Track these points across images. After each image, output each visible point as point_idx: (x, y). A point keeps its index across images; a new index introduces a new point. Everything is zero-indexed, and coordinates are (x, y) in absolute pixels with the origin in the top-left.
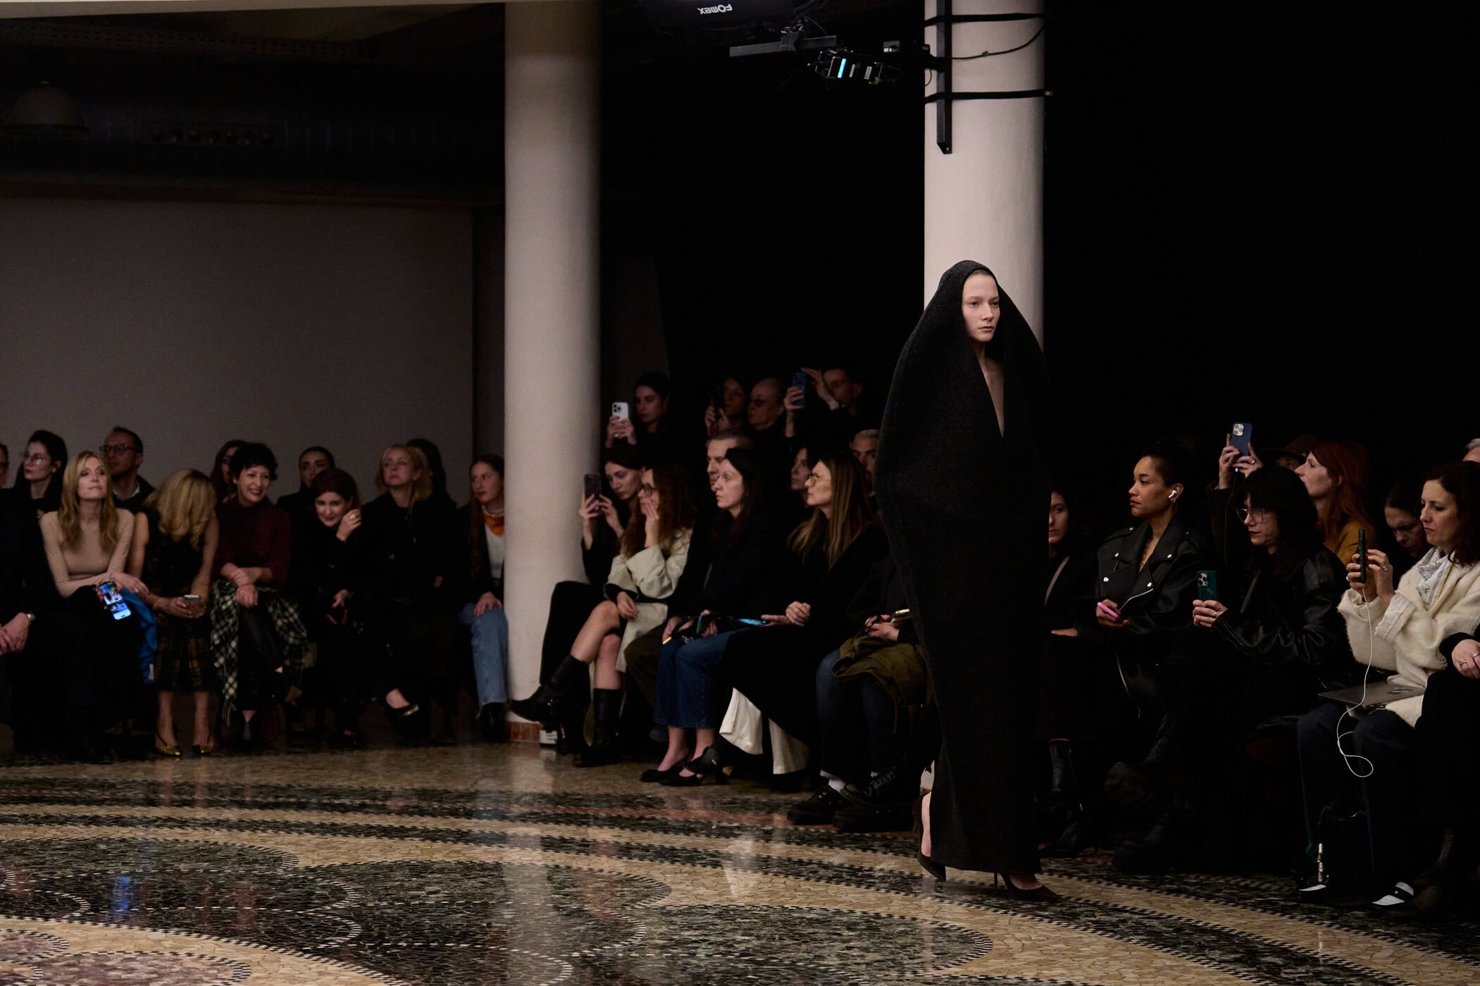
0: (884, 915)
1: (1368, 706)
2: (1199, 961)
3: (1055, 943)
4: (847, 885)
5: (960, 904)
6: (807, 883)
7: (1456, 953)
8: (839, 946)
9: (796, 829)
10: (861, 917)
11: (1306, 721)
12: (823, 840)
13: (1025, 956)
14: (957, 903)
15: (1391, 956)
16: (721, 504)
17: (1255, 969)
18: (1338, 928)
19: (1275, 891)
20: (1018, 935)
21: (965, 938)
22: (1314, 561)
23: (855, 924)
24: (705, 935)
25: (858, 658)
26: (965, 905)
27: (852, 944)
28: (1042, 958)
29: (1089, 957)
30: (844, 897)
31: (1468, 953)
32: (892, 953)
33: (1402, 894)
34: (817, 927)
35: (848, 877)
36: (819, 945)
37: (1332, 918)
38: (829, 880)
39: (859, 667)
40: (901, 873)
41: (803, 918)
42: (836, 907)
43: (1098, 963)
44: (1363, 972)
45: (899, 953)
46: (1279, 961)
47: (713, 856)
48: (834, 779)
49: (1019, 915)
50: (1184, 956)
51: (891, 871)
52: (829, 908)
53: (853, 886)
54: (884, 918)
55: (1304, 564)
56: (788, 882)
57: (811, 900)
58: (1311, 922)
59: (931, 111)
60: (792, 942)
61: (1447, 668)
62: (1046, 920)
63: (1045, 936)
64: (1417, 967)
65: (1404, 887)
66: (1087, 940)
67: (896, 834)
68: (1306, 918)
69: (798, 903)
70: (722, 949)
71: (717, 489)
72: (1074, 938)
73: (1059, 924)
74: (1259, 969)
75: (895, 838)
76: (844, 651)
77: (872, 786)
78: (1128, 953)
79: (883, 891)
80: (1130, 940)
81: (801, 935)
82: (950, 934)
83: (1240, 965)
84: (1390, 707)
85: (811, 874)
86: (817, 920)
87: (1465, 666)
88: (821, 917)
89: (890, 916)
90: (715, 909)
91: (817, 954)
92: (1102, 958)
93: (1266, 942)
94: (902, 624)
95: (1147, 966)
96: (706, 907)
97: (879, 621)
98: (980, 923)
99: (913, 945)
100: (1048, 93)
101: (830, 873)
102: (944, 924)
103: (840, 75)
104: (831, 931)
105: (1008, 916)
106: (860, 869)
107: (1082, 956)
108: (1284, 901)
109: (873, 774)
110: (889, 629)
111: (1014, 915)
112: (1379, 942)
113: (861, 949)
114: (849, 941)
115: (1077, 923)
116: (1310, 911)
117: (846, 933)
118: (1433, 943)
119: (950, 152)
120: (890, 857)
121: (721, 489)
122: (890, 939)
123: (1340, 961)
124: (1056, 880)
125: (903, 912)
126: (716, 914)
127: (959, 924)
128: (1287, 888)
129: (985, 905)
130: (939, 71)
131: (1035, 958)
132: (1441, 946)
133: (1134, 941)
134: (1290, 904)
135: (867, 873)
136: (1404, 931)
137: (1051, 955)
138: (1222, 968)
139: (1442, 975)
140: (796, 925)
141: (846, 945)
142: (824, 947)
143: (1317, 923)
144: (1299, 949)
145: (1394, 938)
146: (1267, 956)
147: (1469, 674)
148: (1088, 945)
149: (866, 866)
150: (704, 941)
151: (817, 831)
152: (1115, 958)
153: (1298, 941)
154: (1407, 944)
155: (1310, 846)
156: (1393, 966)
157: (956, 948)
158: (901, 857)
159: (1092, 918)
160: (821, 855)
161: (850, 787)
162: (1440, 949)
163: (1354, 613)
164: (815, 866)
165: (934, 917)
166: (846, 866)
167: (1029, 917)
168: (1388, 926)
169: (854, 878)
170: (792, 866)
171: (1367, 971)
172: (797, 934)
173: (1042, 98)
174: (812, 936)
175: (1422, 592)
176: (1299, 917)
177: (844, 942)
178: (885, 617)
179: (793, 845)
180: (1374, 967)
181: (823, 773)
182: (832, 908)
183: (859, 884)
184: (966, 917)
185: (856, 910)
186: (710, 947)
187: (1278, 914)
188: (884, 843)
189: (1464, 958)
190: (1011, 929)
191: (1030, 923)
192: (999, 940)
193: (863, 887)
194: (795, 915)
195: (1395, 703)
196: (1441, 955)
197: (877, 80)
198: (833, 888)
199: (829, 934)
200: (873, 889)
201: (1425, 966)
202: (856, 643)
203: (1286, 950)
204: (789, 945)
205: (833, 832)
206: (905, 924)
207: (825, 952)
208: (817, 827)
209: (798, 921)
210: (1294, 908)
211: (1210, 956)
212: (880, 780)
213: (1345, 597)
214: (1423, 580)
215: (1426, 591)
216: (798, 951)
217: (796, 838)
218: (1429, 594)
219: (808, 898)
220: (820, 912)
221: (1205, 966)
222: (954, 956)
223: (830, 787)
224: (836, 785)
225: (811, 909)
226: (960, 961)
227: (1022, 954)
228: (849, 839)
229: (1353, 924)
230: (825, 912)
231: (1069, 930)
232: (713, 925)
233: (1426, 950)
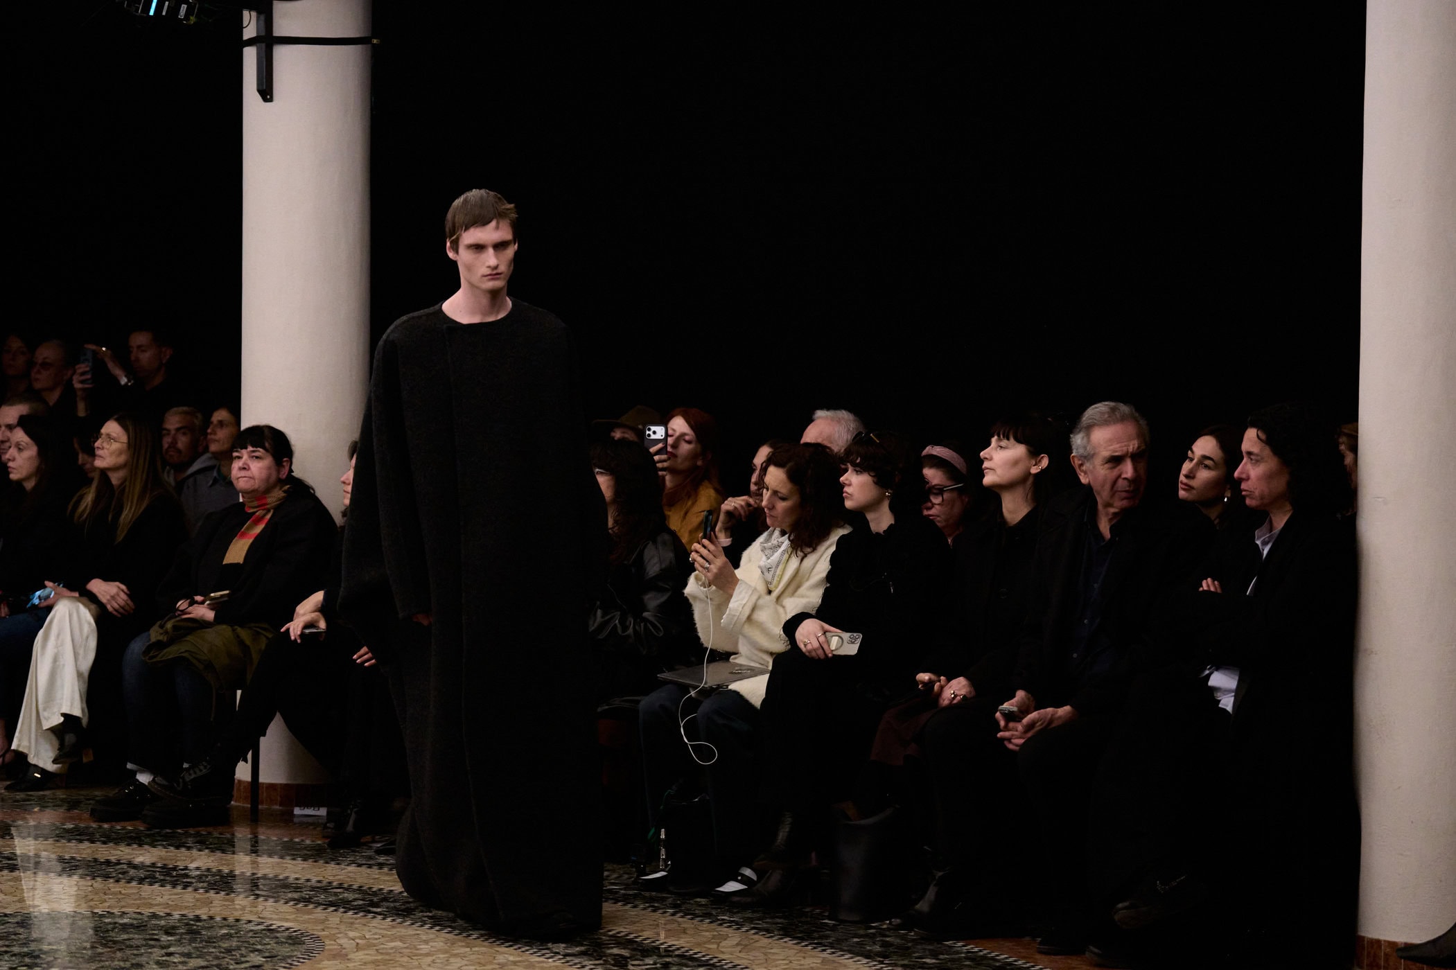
0: (204, 917)
1: (711, 687)
2: (543, 955)
3: (392, 941)
4: (162, 886)
5: (286, 903)
6: (117, 885)
7: (802, 939)
8: (157, 953)
9: (100, 827)
10: (179, 920)
11: (647, 702)
12: (131, 838)
13: (360, 955)
14: (282, 901)
15: (738, 944)
16: (14, 476)
17: (601, 962)
18: (682, 917)
19: (616, 879)
20: (351, 934)
21: (295, 939)
22: (655, 542)
23: (174, 928)
24: (7, 946)
25: (171, 641)
26: (292, 903)
27: (172, 949)
28: (380, 957)
29: (428, 955)
30: (159, 899)
31: (814, 939)
32: (217, 958)
33: (745, 880)
34: (131, 933)
35: (162, 878)
36: (135, 952)
37: (674, 906)
38: (141, 881)
39: (172, 652)
40: (220, 871)
41: (116, 923)
42: (151, 911)
43: (438, 961)
44: (712, 962)
45: (224, 958)
46: (625, 953)
47: (9, 859)
48: (142, 772)
49: (351, 913)
50: (527, 951)
51: (208, 870)
52: (143, 912)
53: (168, 887)
54: (205, 920)
55: (645, 547)
56: (95, 885)
57: (123, 904)
58: (654, 911)
59: (250, 56)
60: (105, 950)
61: (791, 648)
62: (380, 917)
63: (380, 934)
64: (765, 954)
65: (748, 872)
66: (424, 937)
67: (211, 829)
68: (649, 907)
69: (109, 907)
70: (27, 960)
71: (9, 460)
72: (410, 935)
73: (394, 920)
74: (606, 962)
75: (210, 833)
76: (155, 634)
77: (183, 778)
78: (468, 949)
79: (201, 891)
80: (469, 936)
81: (115, 942)
82: (278, 935)
83: (586, 958)
84: (733, 686)
85: (120, 875)
86: (132, 925)
87: (809, 647)
88: (135, 922)
89: (211, 918)
90: (16, 916)
91: (134, 962)
92: (442, 956)
93: (610, 933)
94: (216, 606)
95: (491, 963)
96: (6, 915)
97: (193, 603)
98: (309, 923)
99: (239, 948)
100: (375, 41)
101: (142, 874)
102: (271, 925)
103: (152, 13)
104: (148, 937)
105: (339, 914)
106: (175, 868)
107: (421, 955)
108: (625, 889)
109: (186, 765)
110: (204, 612)
111: (345, 912)
112: (724, 930)
113: (183, 955)
114: (169, 947)
115: (412, 919)
116: (652, 900)
117: (164, 938)
118: (779, 930)
119: (271, 100)
120: (206, 855)
121: (14, 460)
122: (214, 942)
123: (687, 951)
124: (387, 874)
125: (225, 914)
126: (17, 923)
127: (287, 925)
128: (626, 876)
129: (312, 903)
130: (259, 13)
131: (369, 958)
132: (786, 932)
133: (474, 937)
134: (631, 892)
135: (183, 872)
136: (749, 918)
137: (387, 954)
138: (568, 962)
139: (791, 962)
140: (108, 931)
141: (165, 951)
142: (142, 955)
143: (661, 911)
144: (645, 940)
145: (739, 925)
146: (612, 948)
147: (814, 654)
148: (426, 942)
149: (181, 865)
150: (6, 952)
151: (124, 828)
152: (456, 955)
153: (643, 931)
154: (753, 932)
155: (653, 831)
156: (741, 955)
157: (285, 950)
158: (219, 854)
159: (428, 914)
160: (129, 854)
161: (158, 779)
162: (786, 935)
163: (703, 596)
164: (125, 866)
165: (259, 918)
166: (159, 865)
167: (361, 914)
168: (732, 913)
169: (168, 878)
170: (98, 866)
171: (715, 960)
172: (110, 941)
173: (370, 45)
174: (128, 943)
175: (766, 570)
176: (642, 906)
177: (163, 947)
178: (199, 598)
179: (98, 844)
180: (722, 956)
181: (129, 766)
182: (147, 911)
183: (174, 885)
184: (294, 916)
185: (174, 913)
186: (14, 958)
187: (620, 904)
188: (198, 839)
189: (810, 944)
190: (343, 927)
191: (363, 921)
192: (330, 940)
193: (179, 887)
194: (106, 920)
195: (738, 683)
196: (790, 943)
197: (193, 19)
198: (146, 889)
199: (145, 940)
200: (190, 889)
201: (774, 954)
202: (169, 625)
203: (631, 941)
204: (102, 953)
205: (142, 828)
206: (228, 926)
207: (143, 959)
208: (123, 824)
209: (110, 927)
210: (635, 896)
211: (554, 950)
212: (191, 772)
213: (692, 580)
214: (764, 558)
215: (769, 569)
216: (113, 959)
217: (101, 836)
218: (771, 573)
219: (119, 900)
220: (135, 916)
221: (550, 960)
222: (284, 959)
223: (138, 780)
224: (144, 778)
225: (124, 913)
226: (291, 964)
227: (357, 954)
228: (161, 836)
229: (697, 912)
230: (140, 917)
231: (404, 927)
232: (15, 934)
233: (772, 937)
